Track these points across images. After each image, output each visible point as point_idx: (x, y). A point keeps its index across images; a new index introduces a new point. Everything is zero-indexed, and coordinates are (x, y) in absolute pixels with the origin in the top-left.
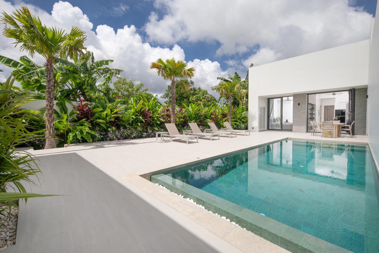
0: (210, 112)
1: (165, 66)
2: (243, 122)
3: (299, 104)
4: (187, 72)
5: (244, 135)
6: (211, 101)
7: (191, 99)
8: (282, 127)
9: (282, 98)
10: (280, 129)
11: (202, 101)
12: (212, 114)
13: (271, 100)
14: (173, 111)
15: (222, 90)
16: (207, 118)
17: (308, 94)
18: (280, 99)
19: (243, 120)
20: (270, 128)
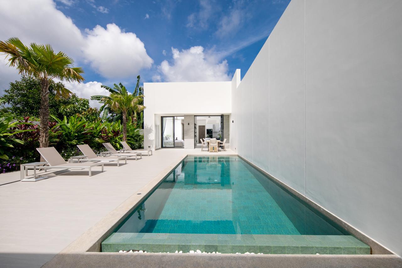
0: (98, 129)
1: (29, 54)
2: (137, 141)
3: (189, 124)
4: (73, 72)
5: (147, 155)
6: (93, 115)
7: (63, 110)
8: (174, 144)
9: (174, 117)
10: (173, 146)
11: (83, 113)
12: (101, 132)
13: (164, 118)
14: (44, 128)
15: (115, 103)
16: (95, 137)
17: (195, 116)
18: (172, 118)
19: (136, 138)
20: (164, 146)
